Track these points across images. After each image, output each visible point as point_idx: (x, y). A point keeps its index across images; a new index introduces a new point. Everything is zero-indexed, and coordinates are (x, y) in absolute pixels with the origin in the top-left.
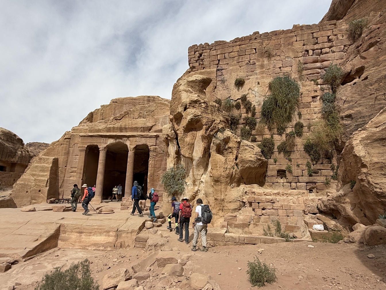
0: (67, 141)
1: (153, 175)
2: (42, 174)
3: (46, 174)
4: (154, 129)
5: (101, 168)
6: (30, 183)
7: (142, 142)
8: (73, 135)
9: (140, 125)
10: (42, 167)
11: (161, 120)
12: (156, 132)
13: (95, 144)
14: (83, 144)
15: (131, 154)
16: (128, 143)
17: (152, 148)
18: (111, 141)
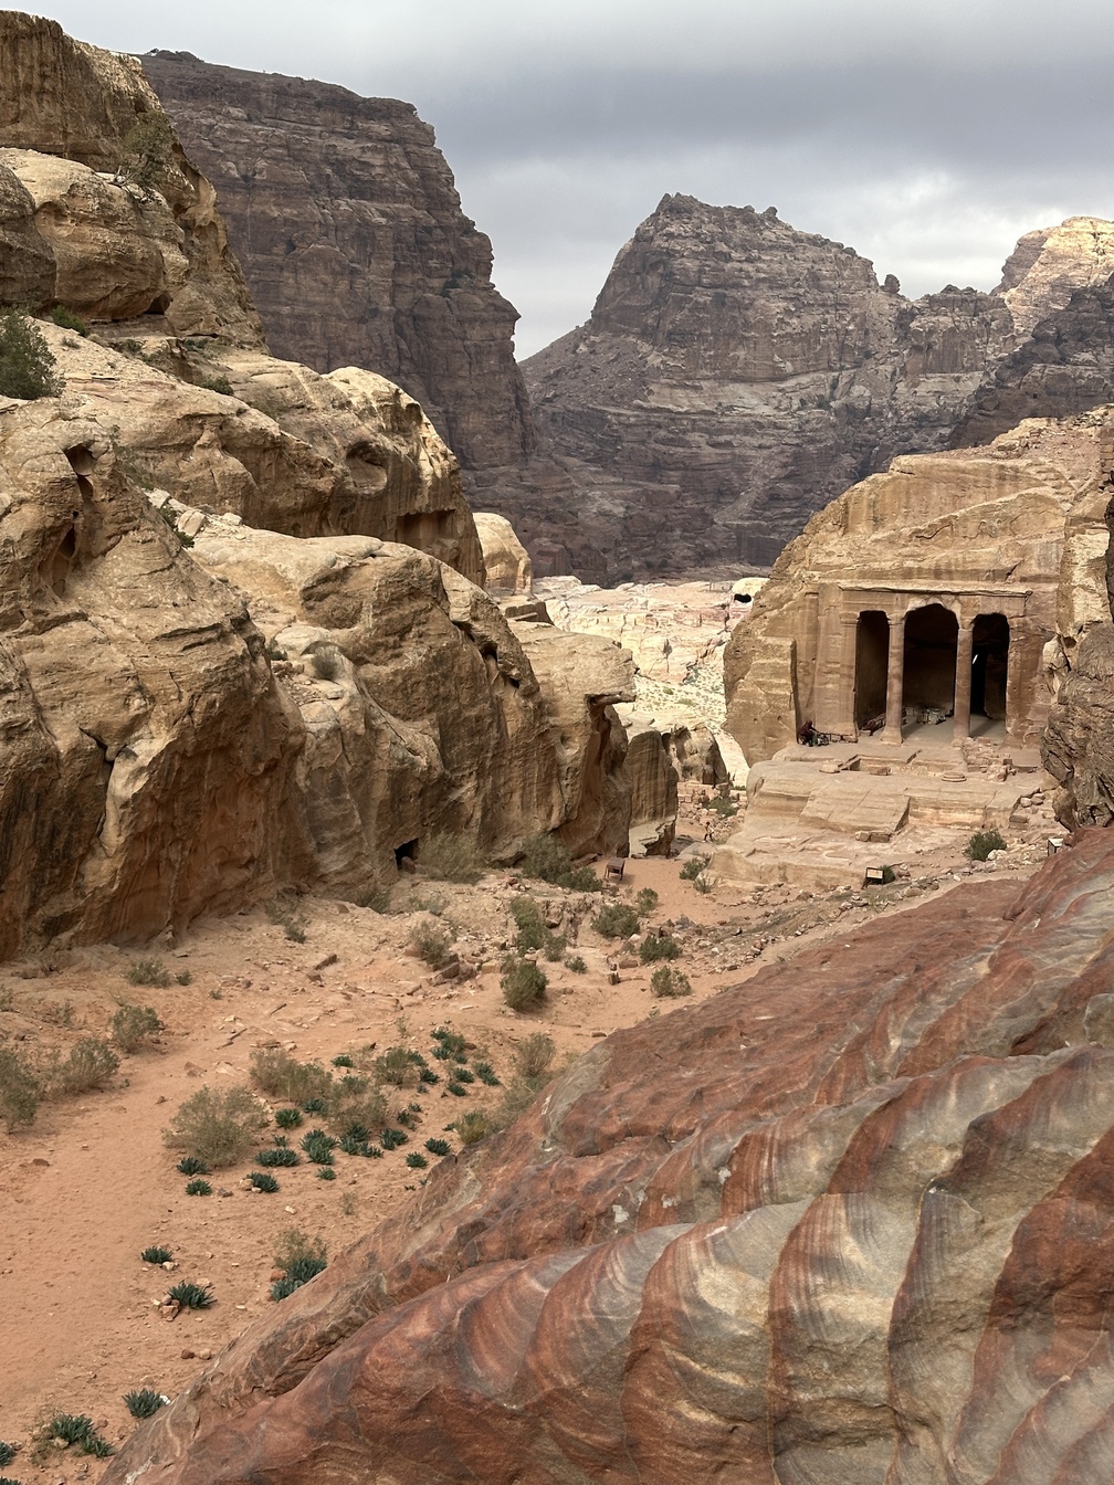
0: (812, 601)
1: (1018, 686)
2: (775, 681)
3: (783, 681)
4: (1018, 573)
5: (895, 665)
6: (758, 703)
7: (992, 607)
8: (822, 584)
9: (984, 565)
10: (773, 666)
11: (1037, 551)
12: (1023, 580)
13: (879, 609)
14: (850, 609)
15: (964, 633)
16: (956, 609)
17: (1014, 623)
18: (915, 603)
